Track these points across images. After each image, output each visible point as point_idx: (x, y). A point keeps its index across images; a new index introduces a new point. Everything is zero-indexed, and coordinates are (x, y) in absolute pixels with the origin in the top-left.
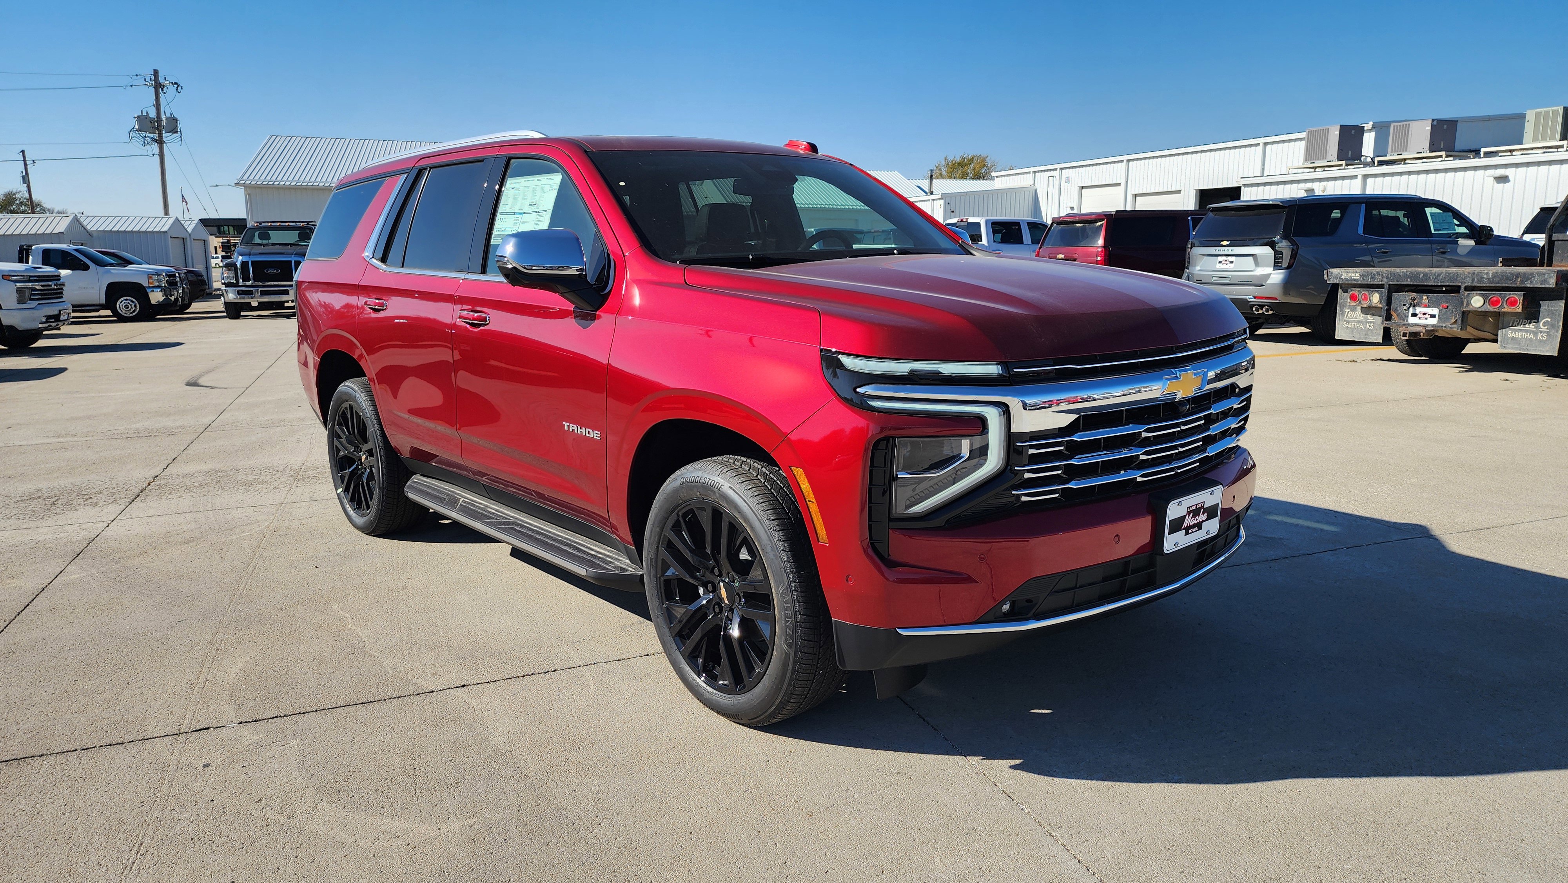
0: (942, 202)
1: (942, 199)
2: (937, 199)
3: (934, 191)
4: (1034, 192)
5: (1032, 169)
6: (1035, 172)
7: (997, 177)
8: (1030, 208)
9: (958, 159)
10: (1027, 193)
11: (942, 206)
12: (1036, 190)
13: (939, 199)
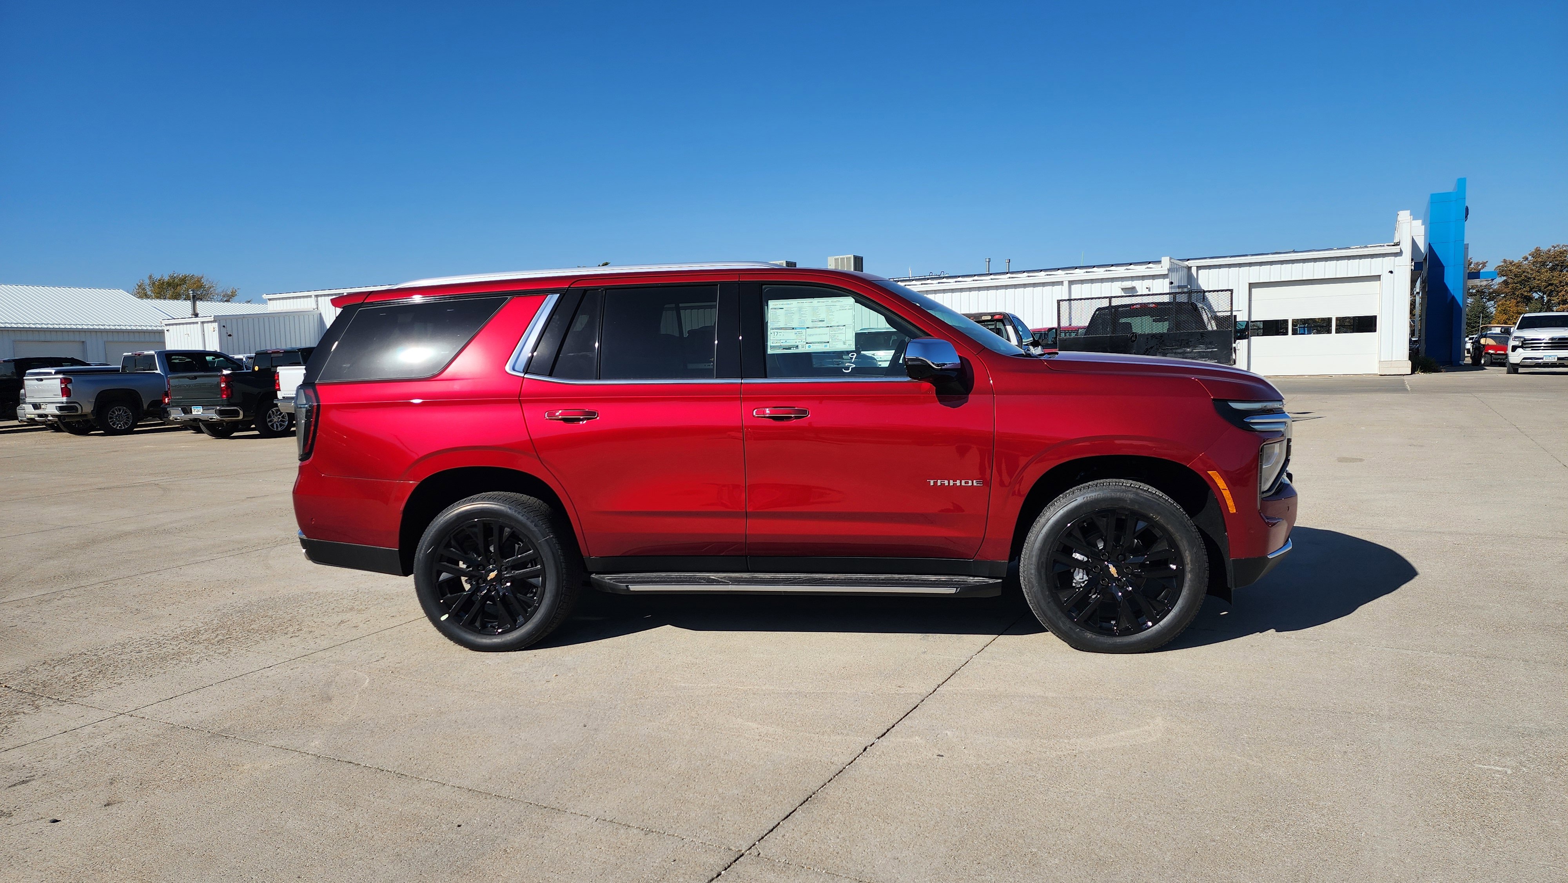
0: (216, 325)
1: (214, 321)
2: (208, 322)
3: (198, 312)
4: (319, 315)
5: (313, 293)
6: (317, 296)
7: (270, 300)
8: (316, 332)
9: (166, 278)
10: (311, 317)
11: (217, 329)
12: (320, 314)
13: (211, 322)
